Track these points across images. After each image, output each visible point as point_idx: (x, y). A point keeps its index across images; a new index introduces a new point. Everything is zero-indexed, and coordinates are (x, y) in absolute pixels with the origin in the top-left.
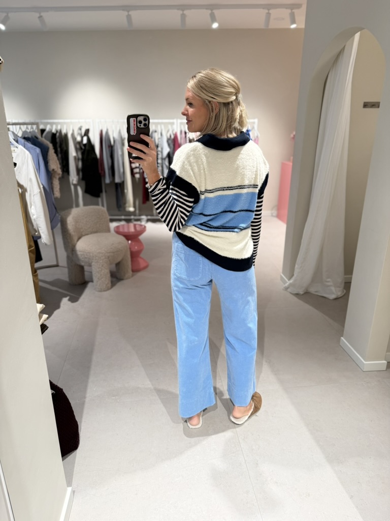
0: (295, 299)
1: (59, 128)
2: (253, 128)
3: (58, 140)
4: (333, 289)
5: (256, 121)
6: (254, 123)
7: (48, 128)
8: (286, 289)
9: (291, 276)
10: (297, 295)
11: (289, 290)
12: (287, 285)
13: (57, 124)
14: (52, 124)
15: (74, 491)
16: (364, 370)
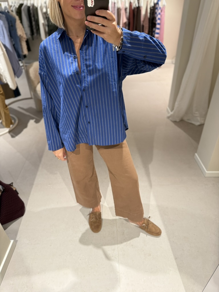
9: (172, 109)
10: (175, 122)
15: (17, 241)
16: (206, 176)
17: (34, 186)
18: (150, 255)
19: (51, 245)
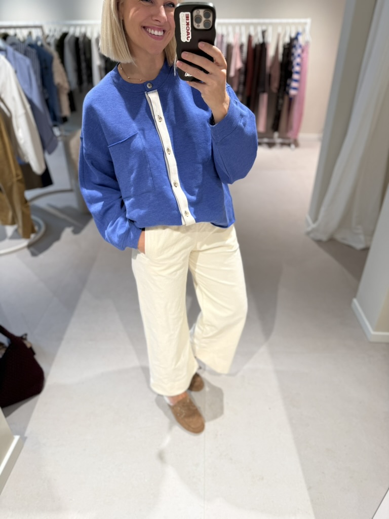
0: (315, 246)
1: (83, 30)
2: (304, 30)
3: (81, 46)
4: (362, 237)
5: (309, 21)
6: (305, 24)
7: (71, 31)
8: (308, 233)
9: (315, 220)
10: (319, 242)
11: (312, 235)
12: (309, 229)
13: (81, 26)
14: (76, 26)
15: (26, 438)
16: (370, 340)
17: (64, 342)
18: (262, 479)
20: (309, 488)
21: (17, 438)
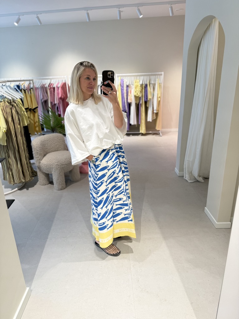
15: (32, 290)
16: (216, 228)
17: (48, 240)
18: (166, 301)
19: (66, 294)
20: (192, 303)
21: (28, 288)
